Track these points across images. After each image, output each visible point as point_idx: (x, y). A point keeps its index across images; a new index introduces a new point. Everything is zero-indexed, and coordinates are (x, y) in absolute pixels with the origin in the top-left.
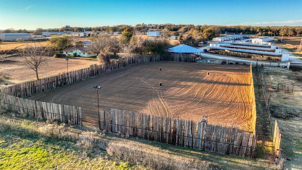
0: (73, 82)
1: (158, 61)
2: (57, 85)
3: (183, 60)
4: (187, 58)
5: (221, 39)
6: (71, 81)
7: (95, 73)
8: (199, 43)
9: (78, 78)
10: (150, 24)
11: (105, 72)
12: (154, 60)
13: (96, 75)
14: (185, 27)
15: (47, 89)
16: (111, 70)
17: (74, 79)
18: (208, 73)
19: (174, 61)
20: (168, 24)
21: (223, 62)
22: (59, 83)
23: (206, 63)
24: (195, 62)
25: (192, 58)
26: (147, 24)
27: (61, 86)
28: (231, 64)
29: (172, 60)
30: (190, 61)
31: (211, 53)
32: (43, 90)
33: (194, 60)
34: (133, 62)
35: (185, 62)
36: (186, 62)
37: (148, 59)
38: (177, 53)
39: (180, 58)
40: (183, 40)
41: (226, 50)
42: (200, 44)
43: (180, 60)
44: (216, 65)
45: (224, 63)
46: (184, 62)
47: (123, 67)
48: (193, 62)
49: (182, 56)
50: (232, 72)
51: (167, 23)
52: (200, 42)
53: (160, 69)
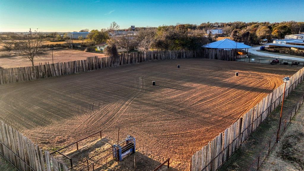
0: (62, 74)
1: (189, 58)
2: (37, 76)
3: (219, 57)
4: (225, 55)
5: (296, 36)
6: (59, 74)
7: (94, 67)
8: (261, 40)
9: (69, 70)
10: (217, 23)
11: (111, 66)
12: (184, 57)
13: (96, 69)
14: (255, 25)
15: (23, 80)
16: (121, 64)
17: (63, 71)
18: (236, 73)
19: (208, 58)
20: (238, 22)
21: (273, 62)
22: (41, 74)
23: (249, 62)
24: (234, 60)
25: (230, 55)
26: (214, 23)
27: (43, 77)
28: (286, 64)
29: (207, 58)
30: (229, 59)
31: (269, 52)
32: (17, 81)
33: (234, 58)
34: (154, 58)
35: (222, 60)
36: (224, 60)
37: (176, 55)
38: (213, 49)
39: (216, 55)
40: (237, 36)
41: (292, 48)
42: (262, 42)
43: (216, 58)
44: (263, 65)
45: (275, 62)
46: (220, 60)
47: (138, 62)
48: (232, 60)
49: (218, 53)
50: (277, 74)
51: (236, 21)
52: (263, 39)
53: (179, 67)
